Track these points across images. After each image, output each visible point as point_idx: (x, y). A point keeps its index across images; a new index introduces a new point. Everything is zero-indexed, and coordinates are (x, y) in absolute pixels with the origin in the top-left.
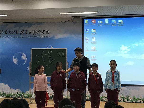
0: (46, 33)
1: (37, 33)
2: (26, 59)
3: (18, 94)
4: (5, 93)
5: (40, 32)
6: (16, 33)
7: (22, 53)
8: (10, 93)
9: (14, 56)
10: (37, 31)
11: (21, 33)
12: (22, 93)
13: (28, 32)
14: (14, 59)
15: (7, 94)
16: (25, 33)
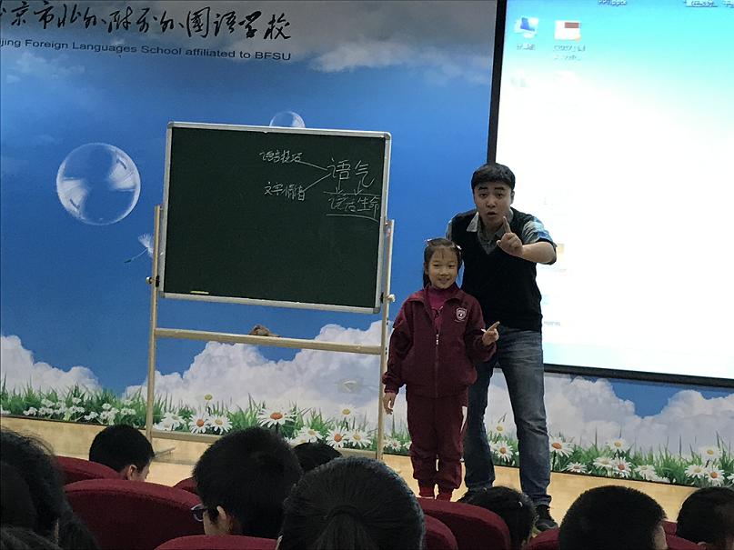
0: (269, 31)
1: (212, 28)
2: (134, 187)
3: (80, 400)
5: (231, 24)
6: (80, 19)
7: (114, 149)
8: (30, 391)
9: (62, 167)
10: (213, 18)
11: (114, 24)
12: (105, 391)
13: (159, 19)
14: (62, 181)
15: (10, 396)
16: (138, 23)
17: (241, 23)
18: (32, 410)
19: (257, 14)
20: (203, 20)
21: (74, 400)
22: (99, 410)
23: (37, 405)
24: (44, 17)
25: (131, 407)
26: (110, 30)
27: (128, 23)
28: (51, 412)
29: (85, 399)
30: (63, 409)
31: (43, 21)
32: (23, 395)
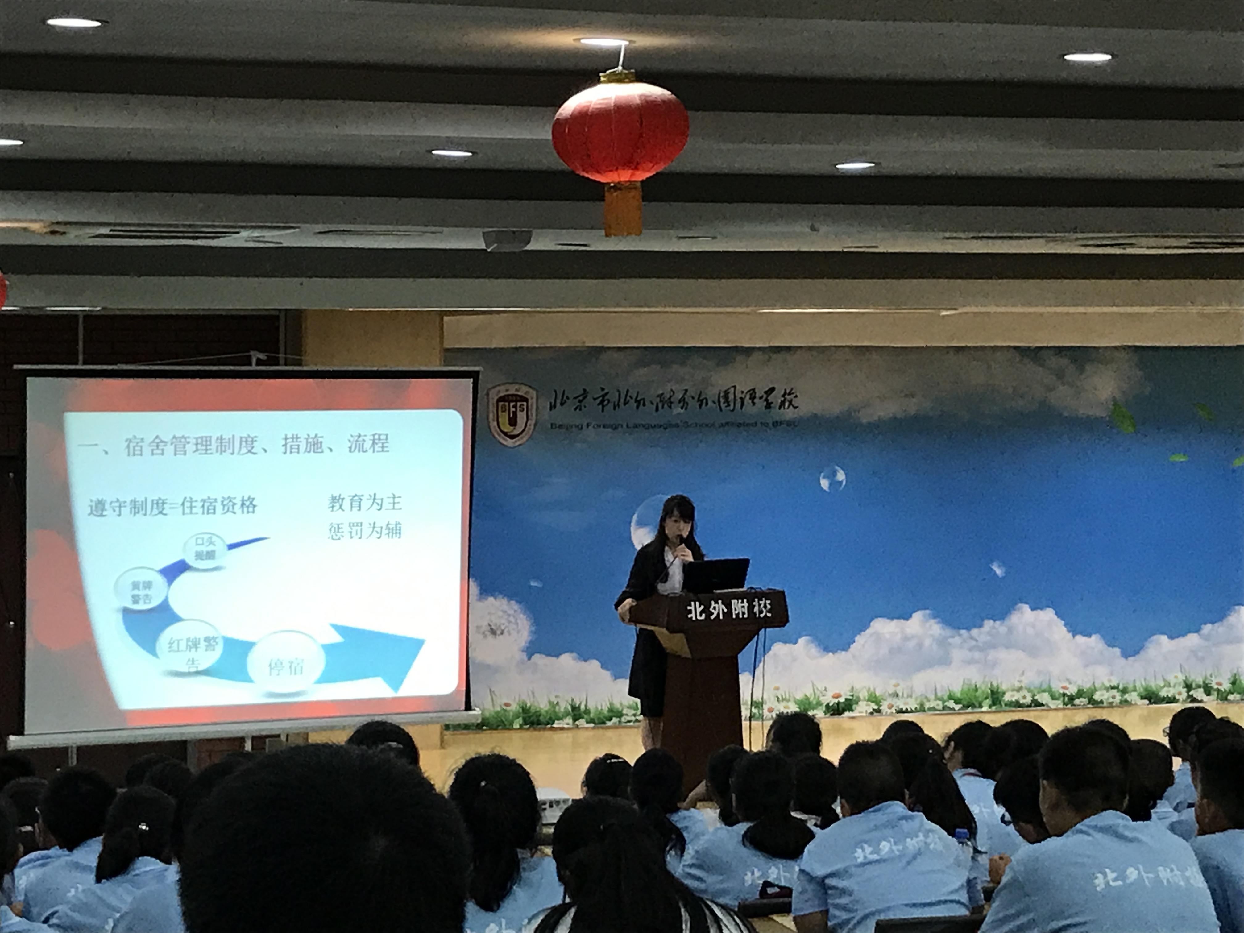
0: (783, 403)
1: (738, 405)
4: (583, 707)
5: (753, 398)
6: (632, 401)
8: (611, 704)
9: (635, 517)
10: (739, 395)
11: (660, 406)
13: (696, 398)
14: (636, 530)
15: (592, 711)
16: (680, 402)
17: (761, 398)
19: (772, 390)
20: (731, 397)
23: (620, 715)
24: (602, 402)
26: (657, 410)
27: (671, 403)
31: (600, 406)
32: (605, 710)
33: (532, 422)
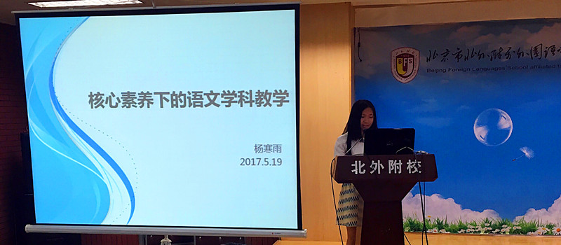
3: (489, 224)
8: (461, 222)
12: (503, 220)
18: (462, 231)
21: (486, 224)
22: (500, 228)
25: (519, 226)
28: (473, 230)
29: (492, 223)
30: (480, 229)
33: (416, 69)
